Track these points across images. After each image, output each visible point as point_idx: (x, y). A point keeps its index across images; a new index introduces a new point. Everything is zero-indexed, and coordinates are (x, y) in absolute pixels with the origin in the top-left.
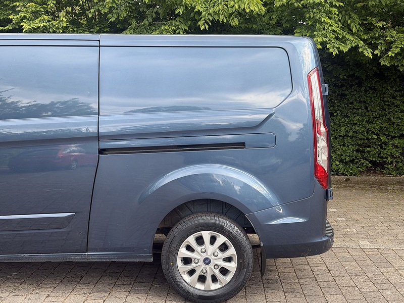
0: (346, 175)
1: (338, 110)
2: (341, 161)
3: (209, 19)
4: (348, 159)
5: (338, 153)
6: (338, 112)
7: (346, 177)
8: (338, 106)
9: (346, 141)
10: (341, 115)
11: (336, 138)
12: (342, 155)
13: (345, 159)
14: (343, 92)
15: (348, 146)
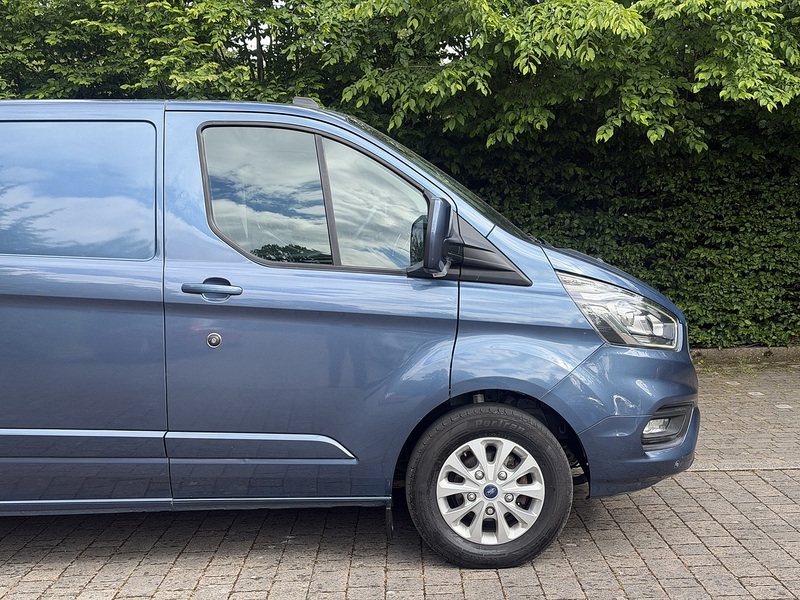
1: (748, 221)
6: (747, 225)
8: (747, 214)
10: (753, 230)
14: (756, 187)
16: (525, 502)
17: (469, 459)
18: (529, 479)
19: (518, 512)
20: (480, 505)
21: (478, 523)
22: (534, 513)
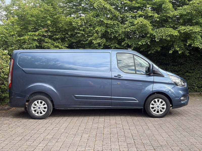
0: (200, 92)
2: (198, 87)
3: (159, 38)
4: (200, 86)
5: (197, 84)
6: (197, 69)
7: (200, 93)
8: (196, 67)
9: (199, 80)
10: (198, 70)
11: (196, 78)
12: (198, 84)
13: (199, 86)
15: (200, 81)
16: (163, 108)
17: (155, 102)
18: (164, 105)
19: (162, 110)
20: (156, 109)
21: (156, 111)
22: (165, 110)
